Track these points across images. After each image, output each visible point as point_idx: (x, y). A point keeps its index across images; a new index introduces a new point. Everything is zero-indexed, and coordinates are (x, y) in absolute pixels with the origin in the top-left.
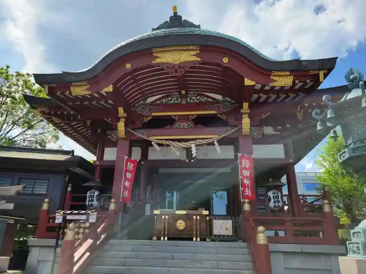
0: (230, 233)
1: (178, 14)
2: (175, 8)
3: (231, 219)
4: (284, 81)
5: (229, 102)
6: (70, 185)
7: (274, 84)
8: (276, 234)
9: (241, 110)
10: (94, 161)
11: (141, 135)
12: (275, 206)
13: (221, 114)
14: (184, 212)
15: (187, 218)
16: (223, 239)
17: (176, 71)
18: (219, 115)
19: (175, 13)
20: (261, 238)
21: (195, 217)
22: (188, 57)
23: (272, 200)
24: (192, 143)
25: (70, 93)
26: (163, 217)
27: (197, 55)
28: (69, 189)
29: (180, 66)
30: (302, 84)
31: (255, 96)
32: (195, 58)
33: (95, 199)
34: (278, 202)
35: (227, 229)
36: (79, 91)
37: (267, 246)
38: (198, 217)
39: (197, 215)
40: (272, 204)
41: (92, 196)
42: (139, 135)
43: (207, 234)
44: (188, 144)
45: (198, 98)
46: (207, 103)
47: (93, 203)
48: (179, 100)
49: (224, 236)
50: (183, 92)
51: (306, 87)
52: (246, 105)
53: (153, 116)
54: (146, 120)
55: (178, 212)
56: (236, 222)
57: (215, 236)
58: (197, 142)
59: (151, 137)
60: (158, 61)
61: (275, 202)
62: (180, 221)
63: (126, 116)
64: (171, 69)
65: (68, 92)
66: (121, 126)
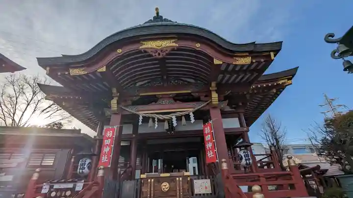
0: (209, 191)
1: (160, 15)
2: (157, 9)
3: (209, 178)
7: (237, 63)
9: (210, 88)
10: (95, 137)
11: (132, 110)
12: (247, 164)
14: (168, 175)
17: (159, 54)
18: (193, 94)
19: (158, 13)
21: (177, 179)
22: (168, 43)
23: (244, 158)
24: (173, 115)
25: (69, 73)
26: (149, 181)
27: (175, 42)
28: (73, 160)
29: (162, 50)
30: (257, 63)
31: (221, 76)
32: (174, 44)
33: (86, 166)
34: (249, 159)
35: (206, 188)
36: (77, 71)
38: (181, 179)
39: (179, 177)
40: (244, 162)
41: (83, 165)
42: (129, 110)
43: (189, 194)
44: (169, 116)
46: (183, 85)
47: (84, 171)
49: (204, 194)
50: (165, 77)
51: (258, 68)
52: (213, 84)
53: (141, 96)
54: (135, 99)
55: (162, 175)
56: (213, 181)
57: (196, 195)
58: (178, 114)
59: (139, 112)
60: (144, 46)
61: (246, 160)
62: (164, 184)
63: (118, 95)
64: (155, 53)
65: (67, 73)
66: (114, 103)
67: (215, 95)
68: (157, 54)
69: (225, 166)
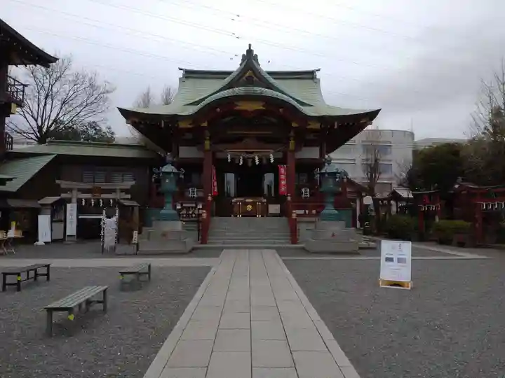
0: (278, 212)
3: (279, 204)
4: (316, 126)
8: (305, 212)
9: (290, 134)
11: (220, 147)
14: (251, 200)
15: (253, 204)
16: (274, 215)
17: (250, 115)
20: (294, 216)
21: (258, 203)
22: (258, 106)
23: (304, 193)
24: (256, 155)
25: (178, 125)
26: (238, 203)
27: (263, 106)
29: (253, 112)
32: (261, 108)
35: (277, 210)
36: (182, 125)
37: (296, 219)
38: (260, 203)
40: (303, 196)
42: (218, 148)
43: (265, 213)
44: (252, 156)
46: (266, 125)
54: (222, 137)
55: (247, 200)
56: (282, 206)
57: (270, 214)
58: (260, 154)
59: (227, 150)
60: (237, 108)
61: (305, 195)
63: (210, 135)
66: (207, 143)
67: (292, 143)
69: (289, 198)
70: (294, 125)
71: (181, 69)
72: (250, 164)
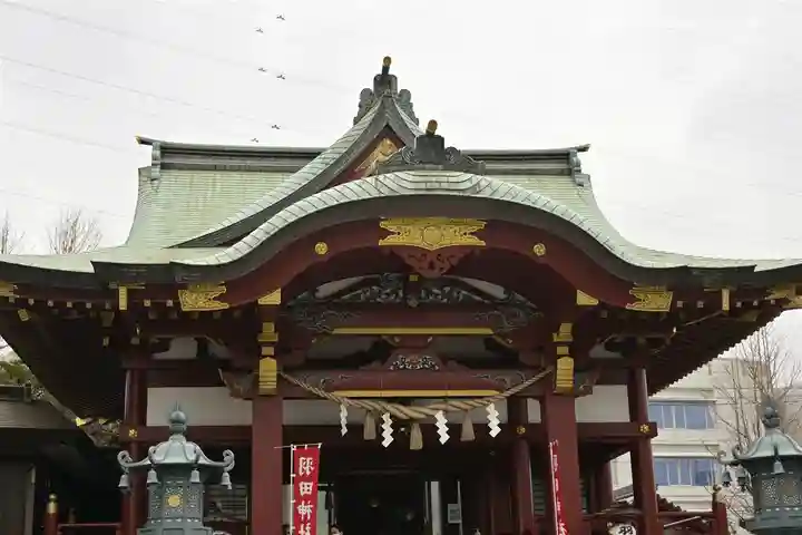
2: (432, 123)
4: (660, 303)
5: (521, 306)
6: (52, 497)
7: (636, 306)
9: (555, 335)
11: (310, 385)
13: (504, 336)
17: (432, 266)
18: (499, 340)
22: (458, 235)
24: (438, 409)
27: (478, 234)
28: (52, 508)
29: (440, 253)
32: (475, 241)
42: (304, 385)
44: (426, 411)
45: (447, 289)
46: (468, 306)
48: (401, 294)
50: (414, 279)
52: (566, 328)
53: (336, 335)
58: (449, 406)
59: (336, 393)
60: (390, 241)
63: (276, 340)
64: (420, 261)
65: (170, 303)
66: (268, 369)
67: (565, 366)
68: (426, 265)
70: (583, 299)
71: (143, 142)
72: (416, 441)
